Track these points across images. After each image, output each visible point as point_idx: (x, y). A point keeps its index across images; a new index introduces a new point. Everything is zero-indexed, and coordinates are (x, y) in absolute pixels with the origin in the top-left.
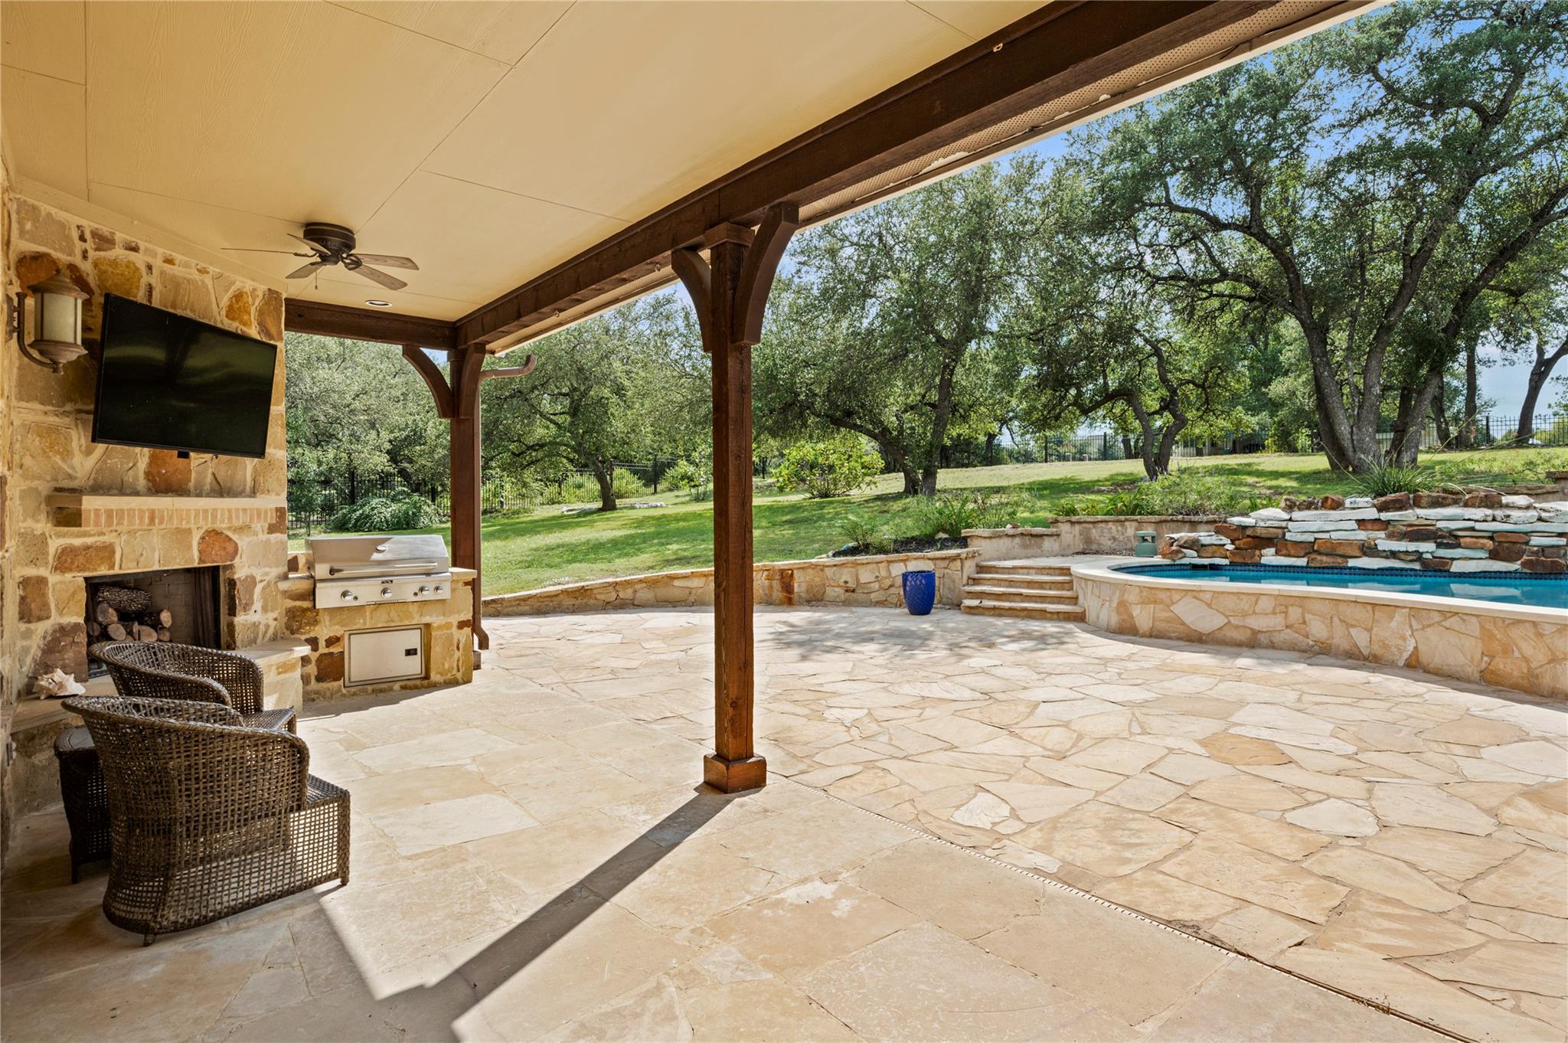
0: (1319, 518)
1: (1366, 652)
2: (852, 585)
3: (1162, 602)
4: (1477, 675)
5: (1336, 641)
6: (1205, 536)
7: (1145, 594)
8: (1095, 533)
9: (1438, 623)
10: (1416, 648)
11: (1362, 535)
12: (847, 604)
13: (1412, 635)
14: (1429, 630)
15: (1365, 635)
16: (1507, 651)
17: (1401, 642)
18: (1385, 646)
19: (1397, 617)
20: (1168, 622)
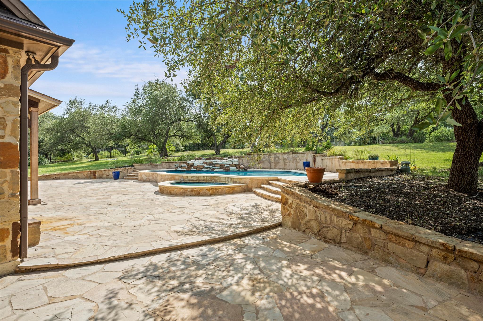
0: (199, 161)
2: (108, 174)
6: (183, 165)
8: (171, 165)
11: (203, 165)
12: (107, 178)
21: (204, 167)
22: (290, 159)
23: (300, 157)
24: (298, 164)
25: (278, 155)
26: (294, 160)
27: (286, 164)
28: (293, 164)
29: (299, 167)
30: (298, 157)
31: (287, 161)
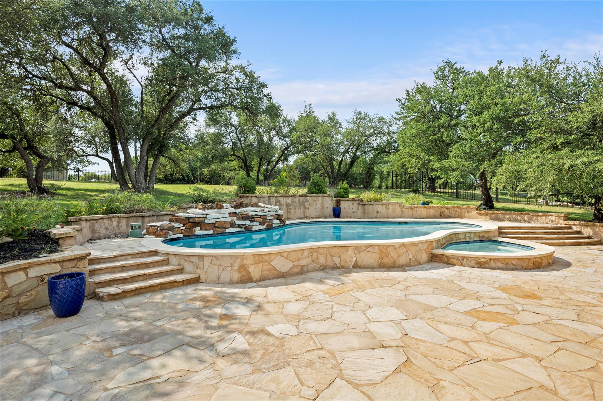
0: (217, 212)
1: (338, 266)
3: (266, 261)
4: (378, 265)
5: (329, 263)
6: (172, 224)
7: (257, 258)
8: (97, 226)
9: (364, 250)
10: (356, 260)
11: (230, 219)
13: (355, 256)
14: (361, 253)
15: (339, 259)
16: (387, 256)
17: (351, 259)
18: (346, 262)
19: (350, 250)
20: (269, 271)
21: (232, 225)
22: (295, 204)
23: (310, 201)
24: (307, 211)
25: (280, 199)
26: (300, 205)
27: (290, 212)
28: (300, 211)
29: (308, 215)
30: (308, 201)
31: (291, 207)
